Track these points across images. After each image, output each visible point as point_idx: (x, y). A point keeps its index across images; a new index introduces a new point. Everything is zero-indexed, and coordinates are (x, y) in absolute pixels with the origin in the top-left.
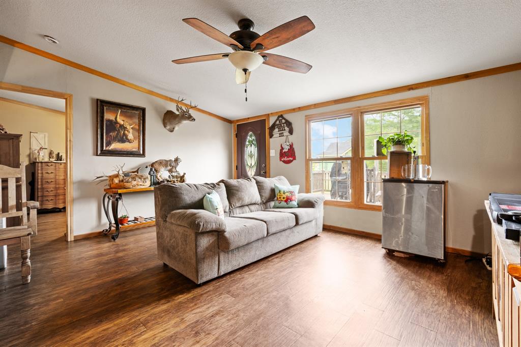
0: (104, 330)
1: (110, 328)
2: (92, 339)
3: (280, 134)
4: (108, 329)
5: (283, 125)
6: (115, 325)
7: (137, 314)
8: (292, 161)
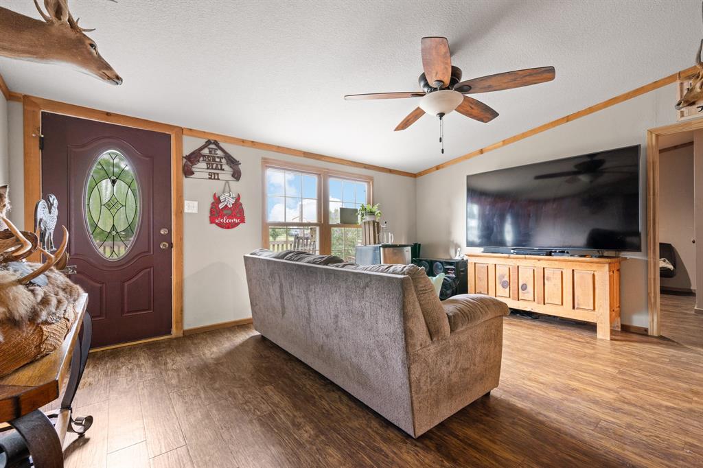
0: (642, 457)
1: (633, 452)
2: (665, 462)
3: (210, 174)
4: (635, 454)
5: (218, 160)
6: (624, 450)
7: (586, 435)
8: (238, 224)
